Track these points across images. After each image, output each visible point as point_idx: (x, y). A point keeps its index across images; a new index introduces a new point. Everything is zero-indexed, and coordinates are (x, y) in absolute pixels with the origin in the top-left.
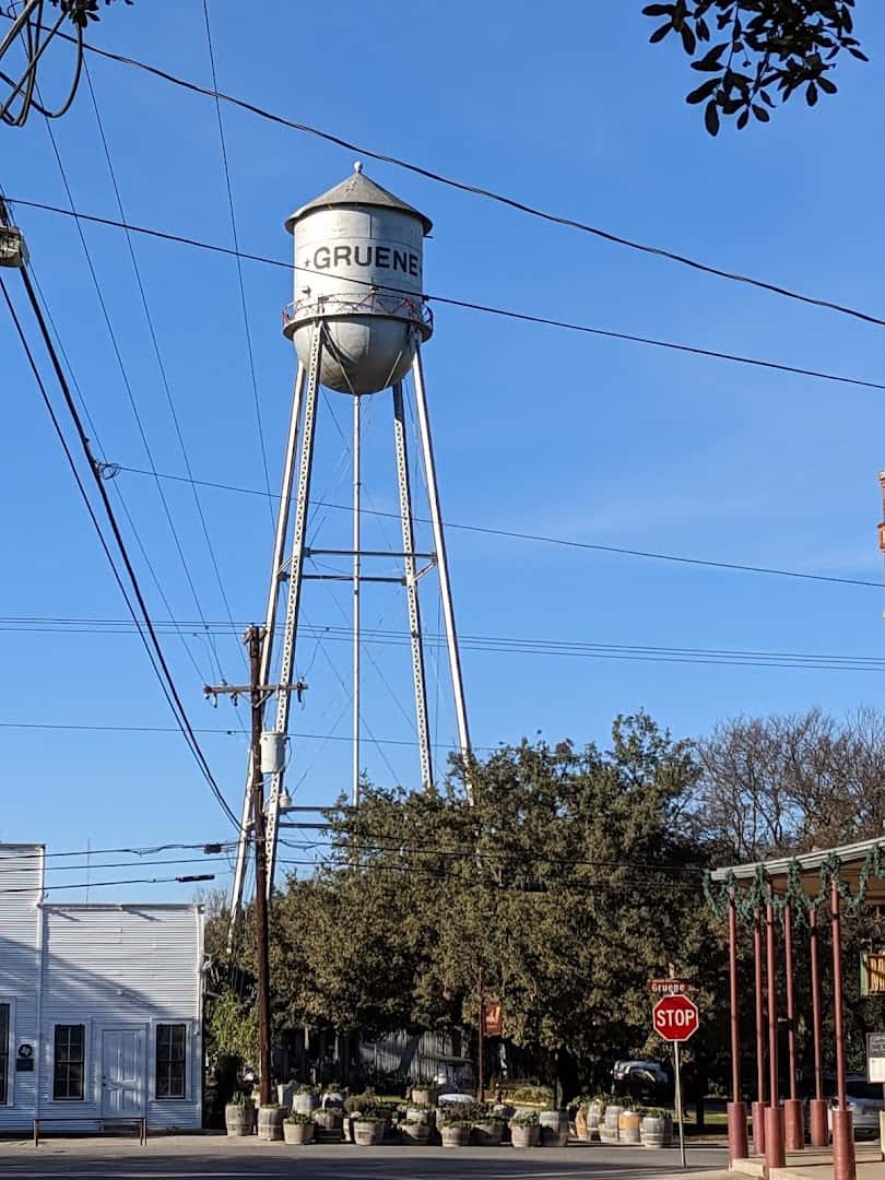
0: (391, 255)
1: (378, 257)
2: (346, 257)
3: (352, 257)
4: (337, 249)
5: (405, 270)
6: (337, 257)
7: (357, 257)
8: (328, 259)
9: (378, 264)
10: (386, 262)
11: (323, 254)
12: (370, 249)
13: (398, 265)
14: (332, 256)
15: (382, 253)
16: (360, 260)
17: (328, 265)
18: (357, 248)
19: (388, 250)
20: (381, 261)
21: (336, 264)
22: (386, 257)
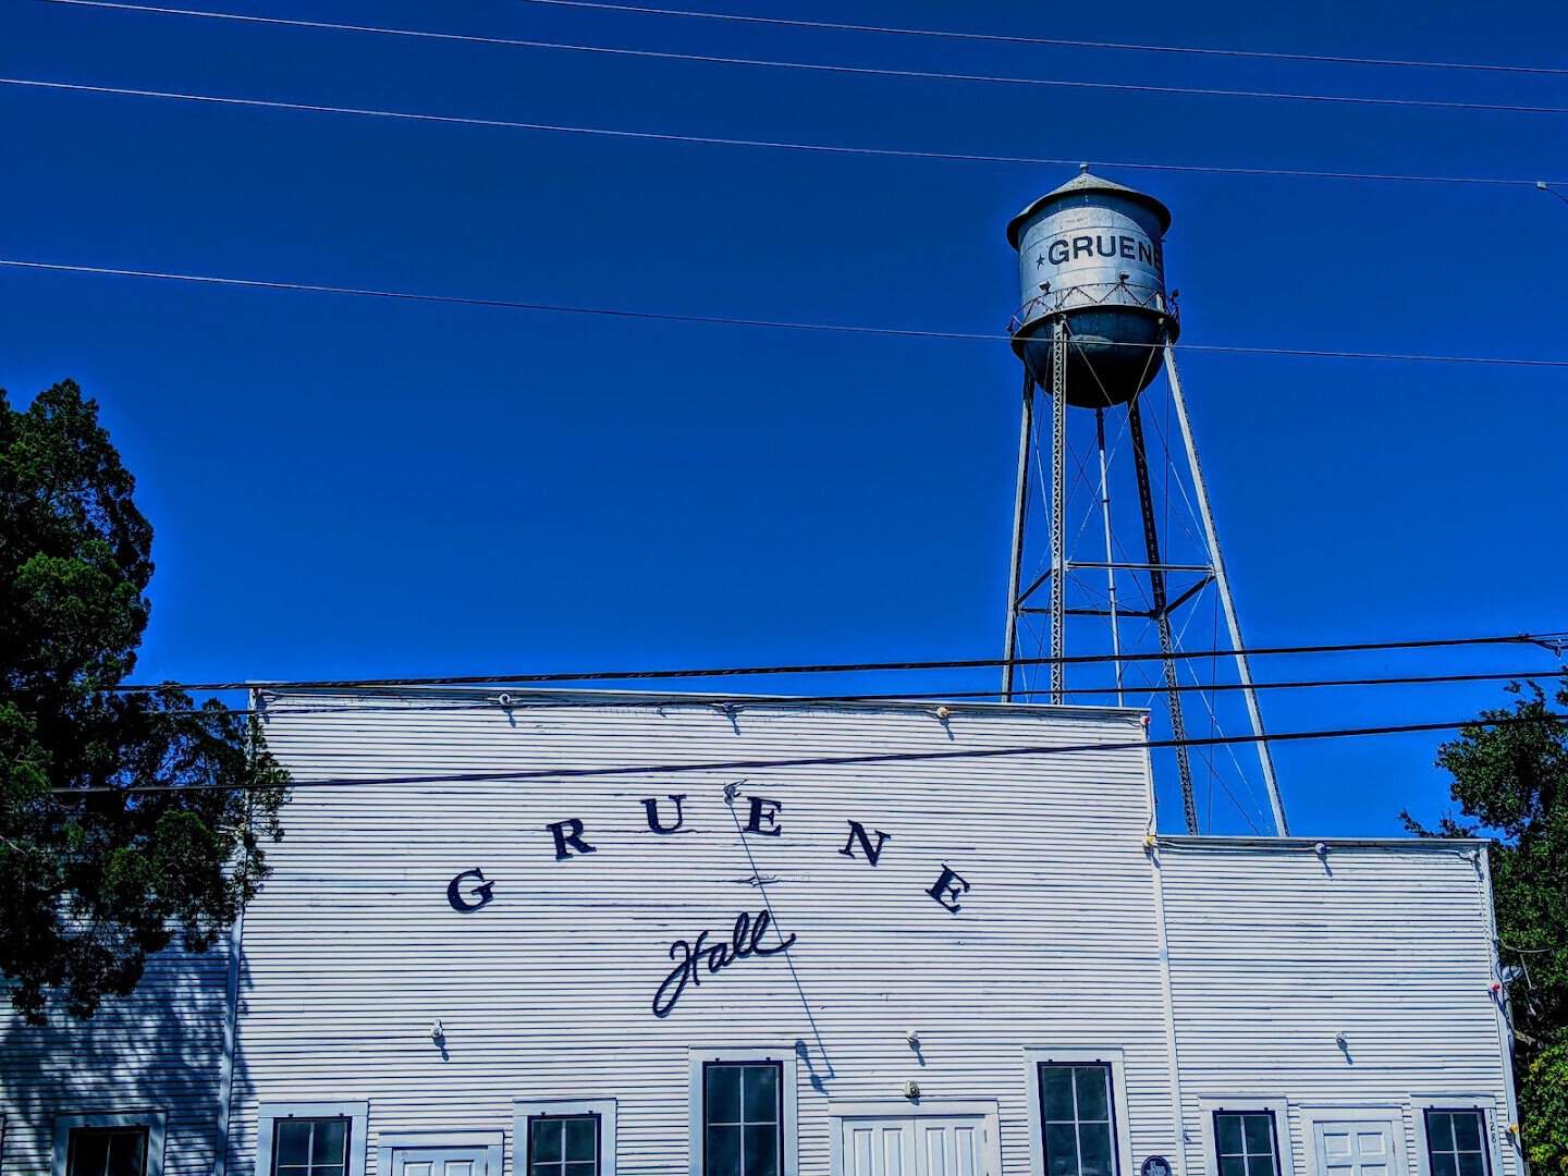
0: (1136, 246)
1: (1123, 247)
2: (1087, 248)
3: (1094, 248)
4: (1075, 241)
5: (1150, 263)
6: (1077, 249)
7: (1099, 246)
8: (1066, 253)
9: (1123, 255)
10: (1131, 253)
11: (1061, 248)
12: (1113, 238)
13: (1144, 256)
14: (1071, 248)
15: (1126, 243)
16: (1104, 250)
17: (1066, 259)
18: (1099, 238)
19: (1132, 240)
20: (1126, 251)
21: (1076, 256)
22: (1131, 248)
